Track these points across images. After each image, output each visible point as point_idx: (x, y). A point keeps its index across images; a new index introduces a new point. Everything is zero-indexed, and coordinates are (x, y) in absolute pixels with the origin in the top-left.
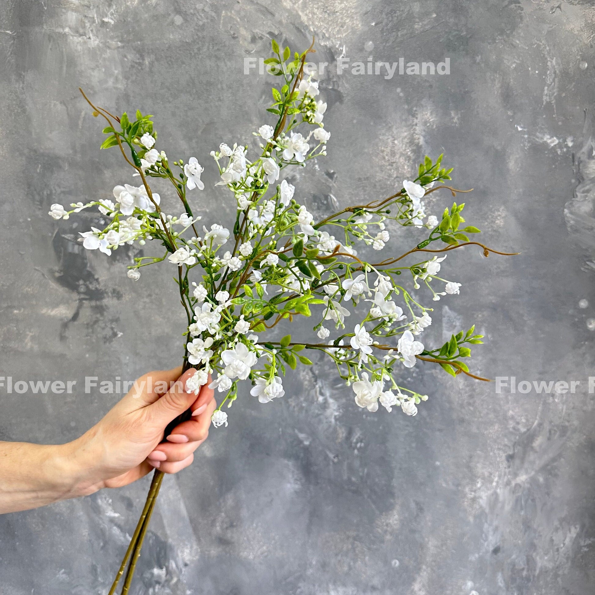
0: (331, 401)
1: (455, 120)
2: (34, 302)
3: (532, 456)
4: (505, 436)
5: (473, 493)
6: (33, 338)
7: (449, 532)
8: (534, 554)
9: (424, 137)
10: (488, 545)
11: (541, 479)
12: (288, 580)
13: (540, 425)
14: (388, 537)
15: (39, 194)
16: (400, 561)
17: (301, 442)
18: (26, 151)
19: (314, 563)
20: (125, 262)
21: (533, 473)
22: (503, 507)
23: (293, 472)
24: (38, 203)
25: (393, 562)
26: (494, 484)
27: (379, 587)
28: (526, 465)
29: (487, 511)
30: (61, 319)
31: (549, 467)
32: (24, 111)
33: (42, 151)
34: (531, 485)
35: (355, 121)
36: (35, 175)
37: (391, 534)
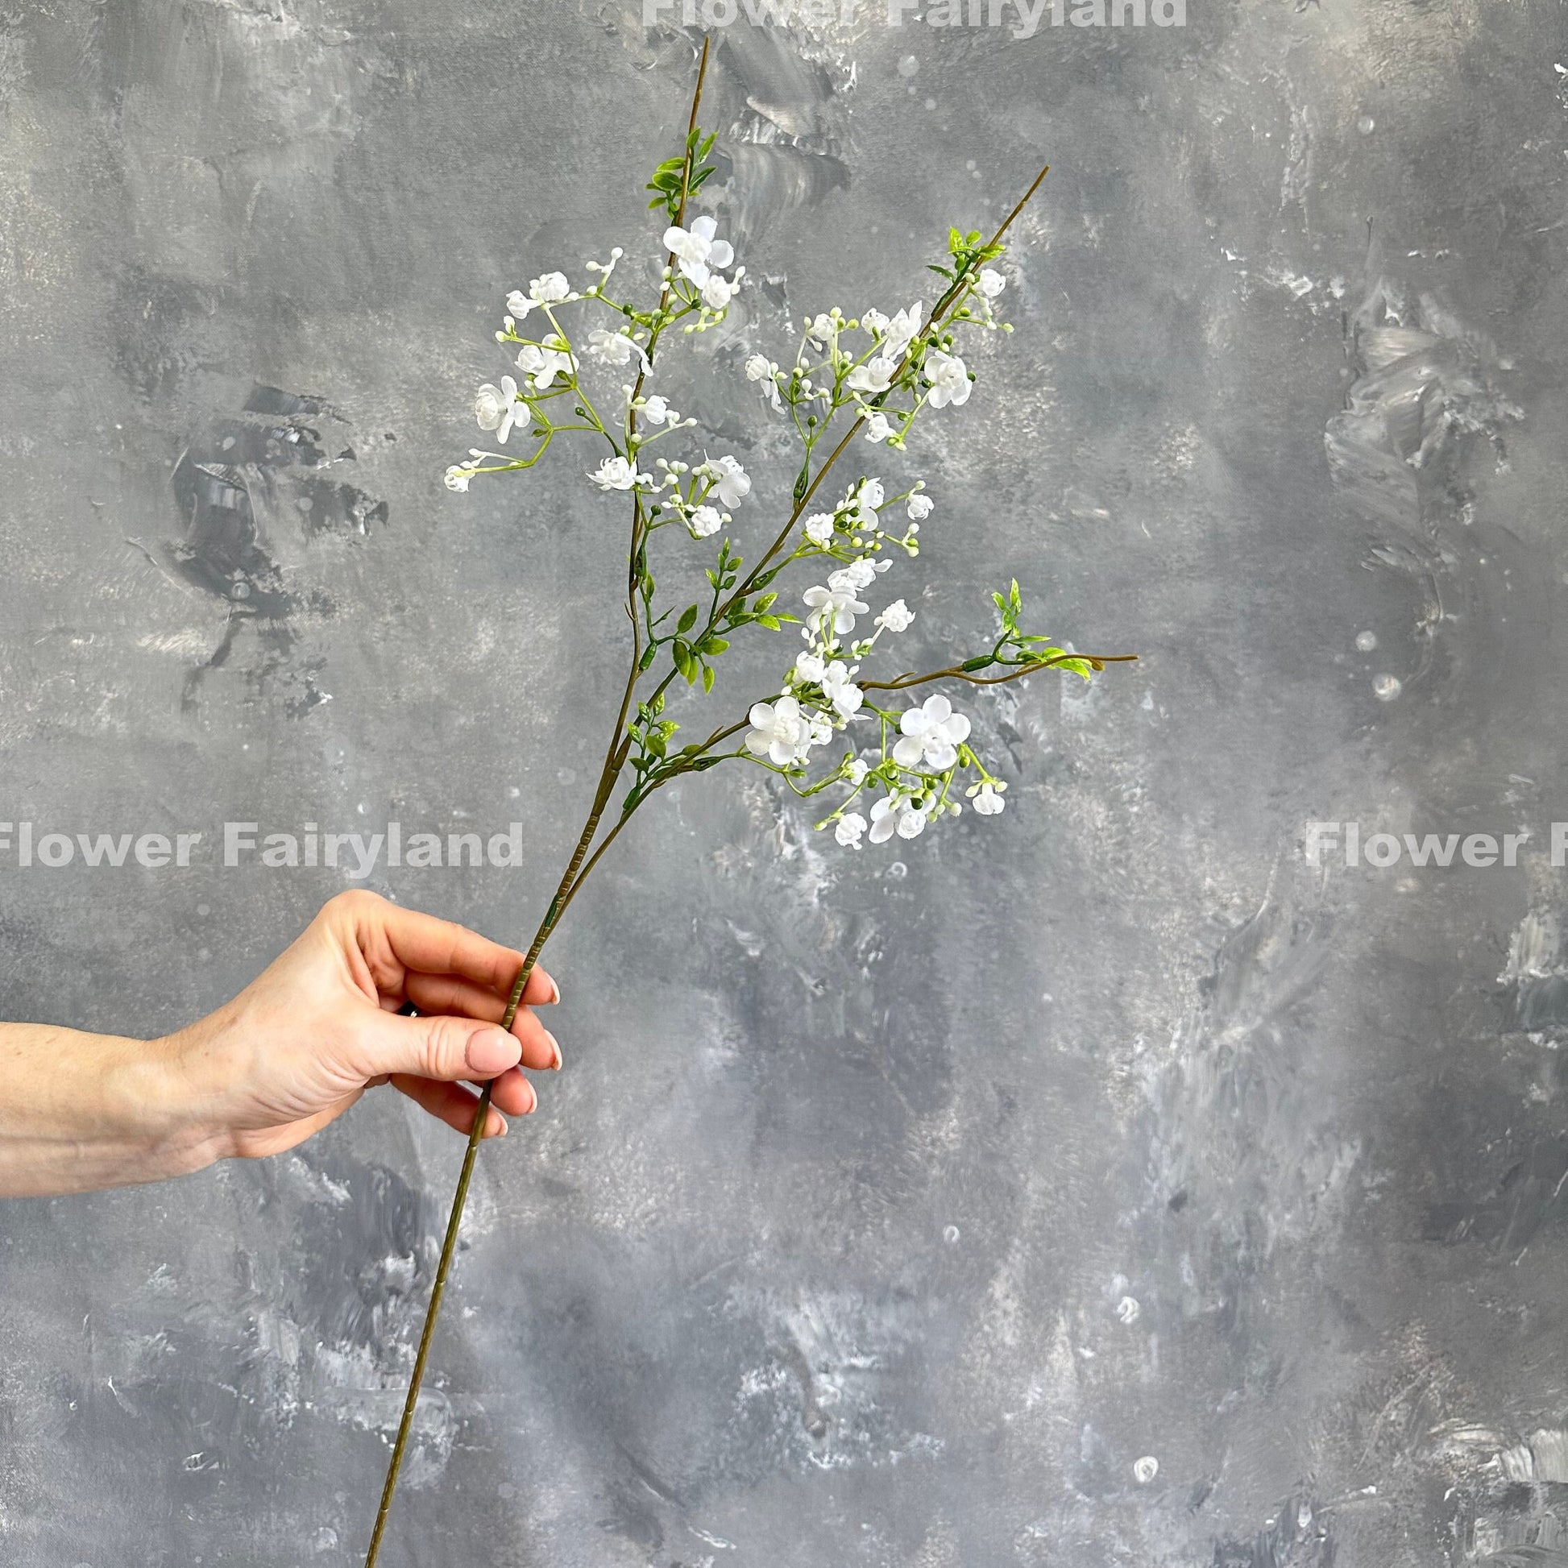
0: (811, 855)
1: (1092, 235)
2: (123, 622)
3: (1256, 983)
4: (1196, 935)
5: (1126, 1067)
6: (116, 706)
7: (1073, 1160)
8: (1262, 1209)
9: (1025, 269)
10: (1160, 1190)
11: (1277, 1036)
12: (705, 1279)
13: (1274, 910)
14: (935, 1171)
15: (145, 369)
16: (961, 1227)
17: (740, 950)
18: (118, 268)
19: (765, 1237)
20: (344, 531)
21: (1259, 1021)
22: (1192, 1100)
23: (722, 1019)
24: (142, 389)
25: (946, 1232)
26: (1174, 1046)
27: (915, 1292)
28: (1243, 1002)
29: (1158, 1109)
30: (187, 662)
31: (1294, 1008)
32: (118, 178)
33: (155, 270)
34: (1255, 1049)
35: (875, 230)
36: (137, 324)
37: (943, 1163)
